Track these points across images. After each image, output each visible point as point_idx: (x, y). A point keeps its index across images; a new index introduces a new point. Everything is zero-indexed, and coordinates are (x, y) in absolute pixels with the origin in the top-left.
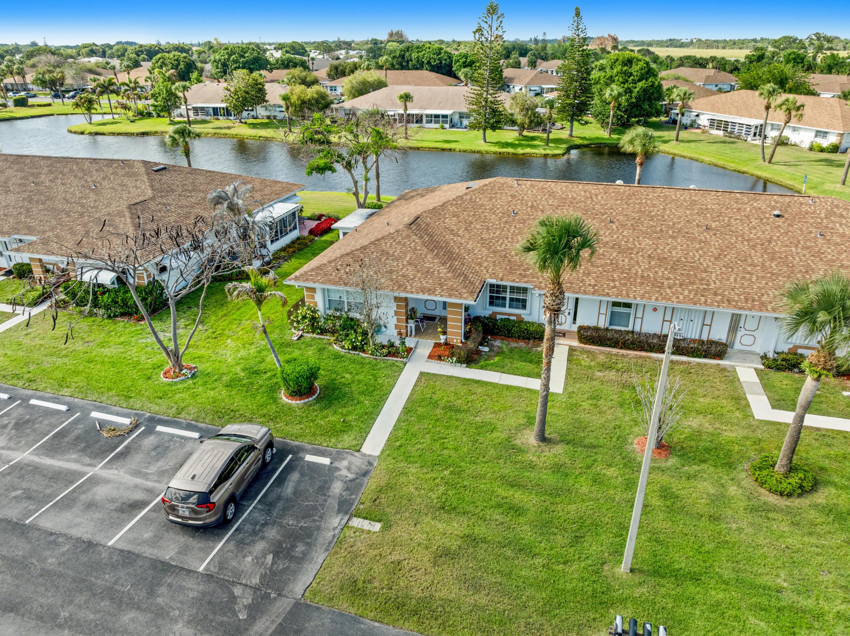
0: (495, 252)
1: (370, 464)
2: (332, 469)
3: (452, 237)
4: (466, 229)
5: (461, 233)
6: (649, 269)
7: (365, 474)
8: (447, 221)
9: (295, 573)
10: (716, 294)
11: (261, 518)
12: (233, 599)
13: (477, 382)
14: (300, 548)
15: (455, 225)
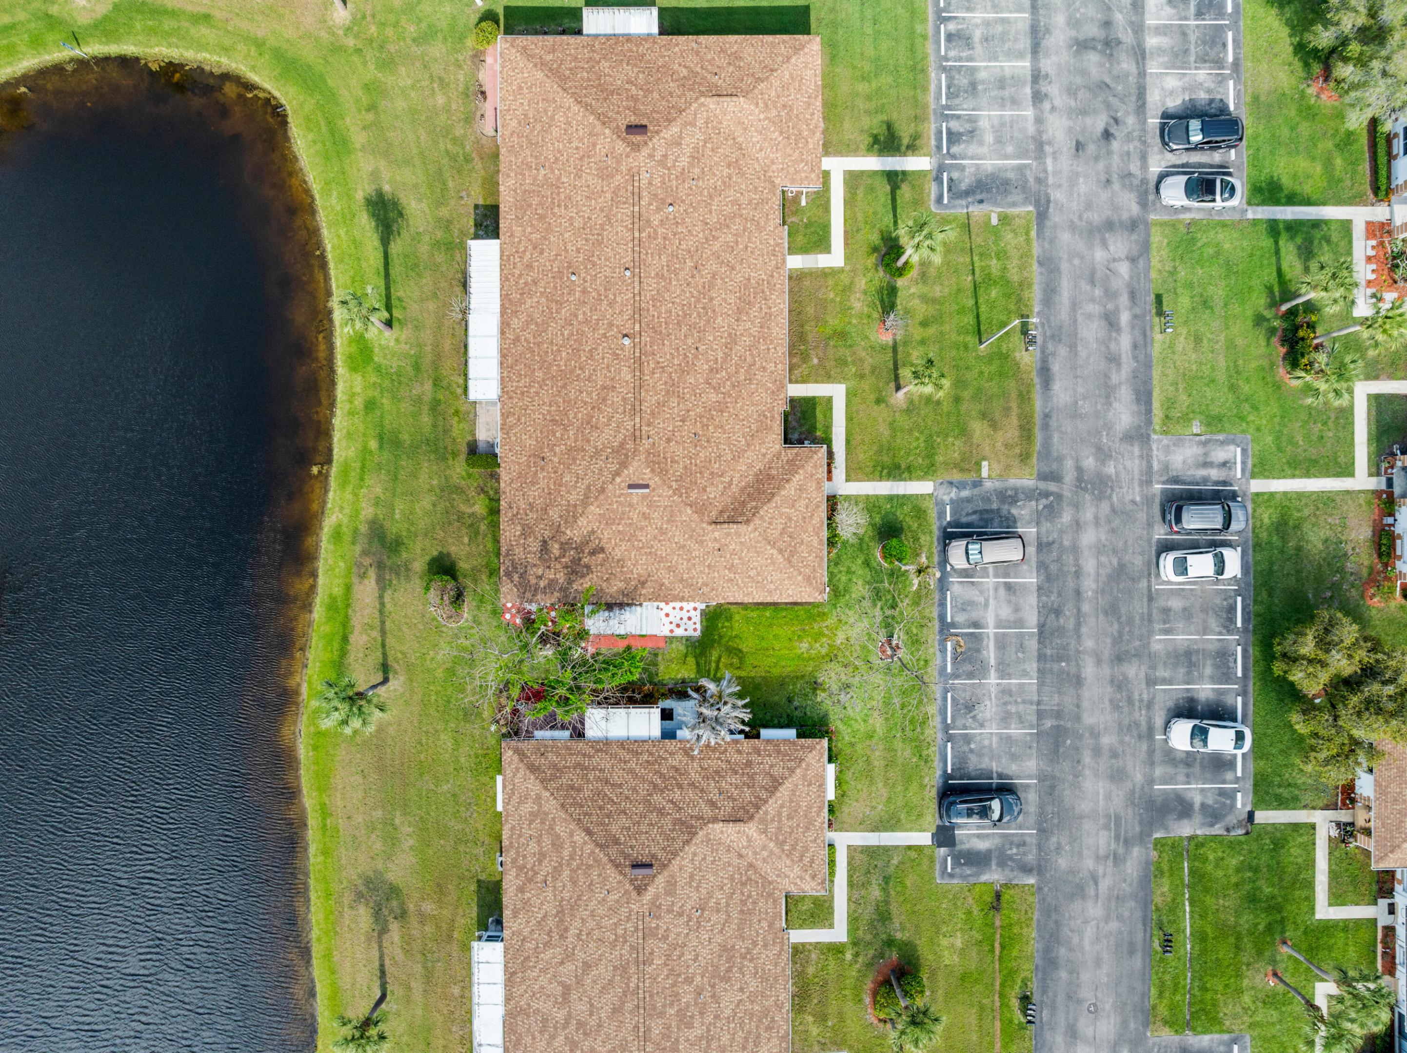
0: (748, 445)
1: (942, 483)
2: (952, 501)
3: (733, 486)
4: (721, 476)
5: (727, 479)
6: (753, 323)
7: (951, 483)
8: (712, 496)
9: (1023, 488)
10: (772, 276)
11: (997, 521)
12: (1045, 507)
13: (848, 442)
14: (1010, 493)
15: (717, 486)
